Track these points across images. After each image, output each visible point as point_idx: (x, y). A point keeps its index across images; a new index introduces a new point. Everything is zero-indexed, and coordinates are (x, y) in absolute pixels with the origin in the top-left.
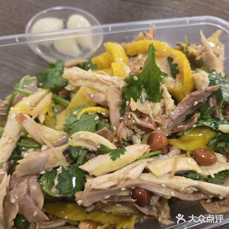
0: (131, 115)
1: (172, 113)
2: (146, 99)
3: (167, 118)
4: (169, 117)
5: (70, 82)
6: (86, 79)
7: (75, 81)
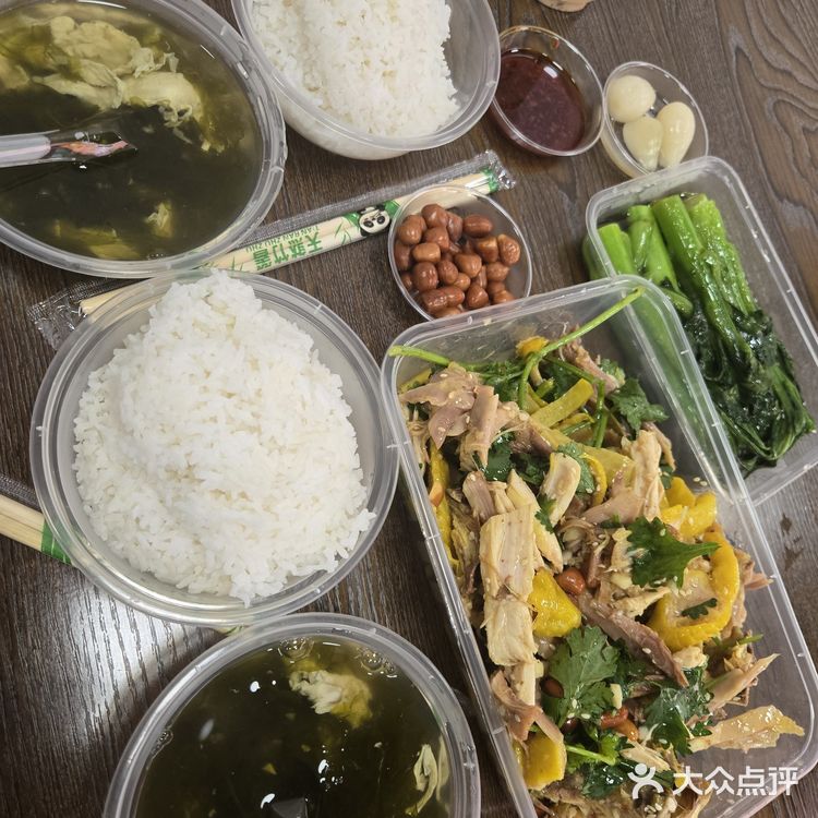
0: (604, 539)
1: (620, 614)
2: (634, 558)
3: (609, 605)
4: (613, 609)
5: (636, 443)
6: (645, 466)
7: (639, 449)
